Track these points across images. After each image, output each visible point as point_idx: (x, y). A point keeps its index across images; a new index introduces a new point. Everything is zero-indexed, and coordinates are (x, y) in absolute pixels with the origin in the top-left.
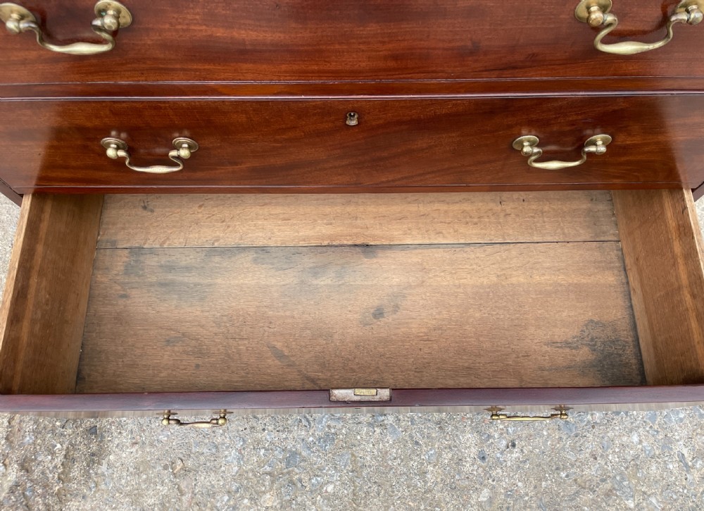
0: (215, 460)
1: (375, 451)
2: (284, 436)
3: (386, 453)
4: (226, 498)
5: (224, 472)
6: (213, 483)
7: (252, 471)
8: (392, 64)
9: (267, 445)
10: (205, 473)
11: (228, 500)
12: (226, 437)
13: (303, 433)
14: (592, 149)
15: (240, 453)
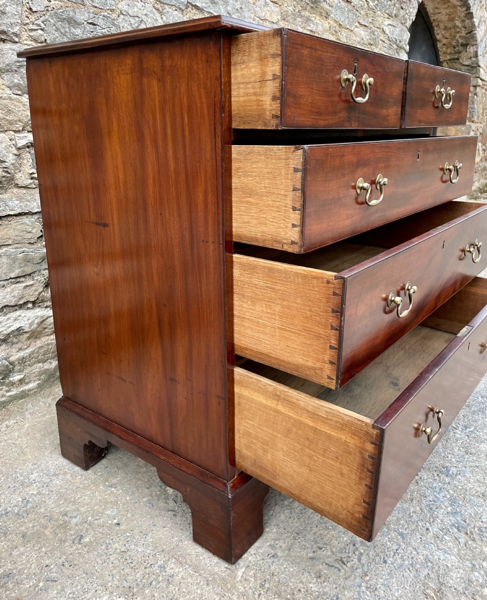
0: (439, 567)
1: (474, 484)
2: (439, 521)
3: (478, 480)
4: (476, 574)
5: (452, 566)
6: (459, 576)
7: (459, 550)
9: (442, 534)
10: (448, 578)
11: (480, 573)
12: (422, 552)
13: (442, 511)
15: (441, 549)
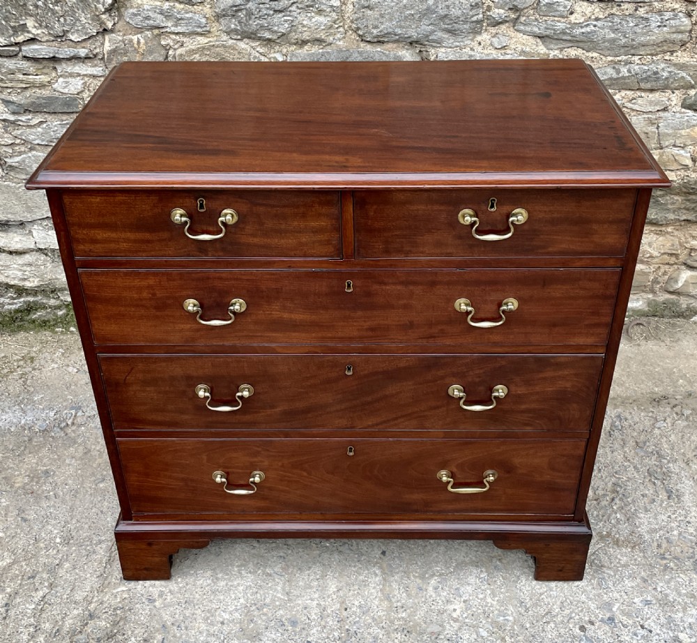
8: (370, 333)
14: (496, 394)
